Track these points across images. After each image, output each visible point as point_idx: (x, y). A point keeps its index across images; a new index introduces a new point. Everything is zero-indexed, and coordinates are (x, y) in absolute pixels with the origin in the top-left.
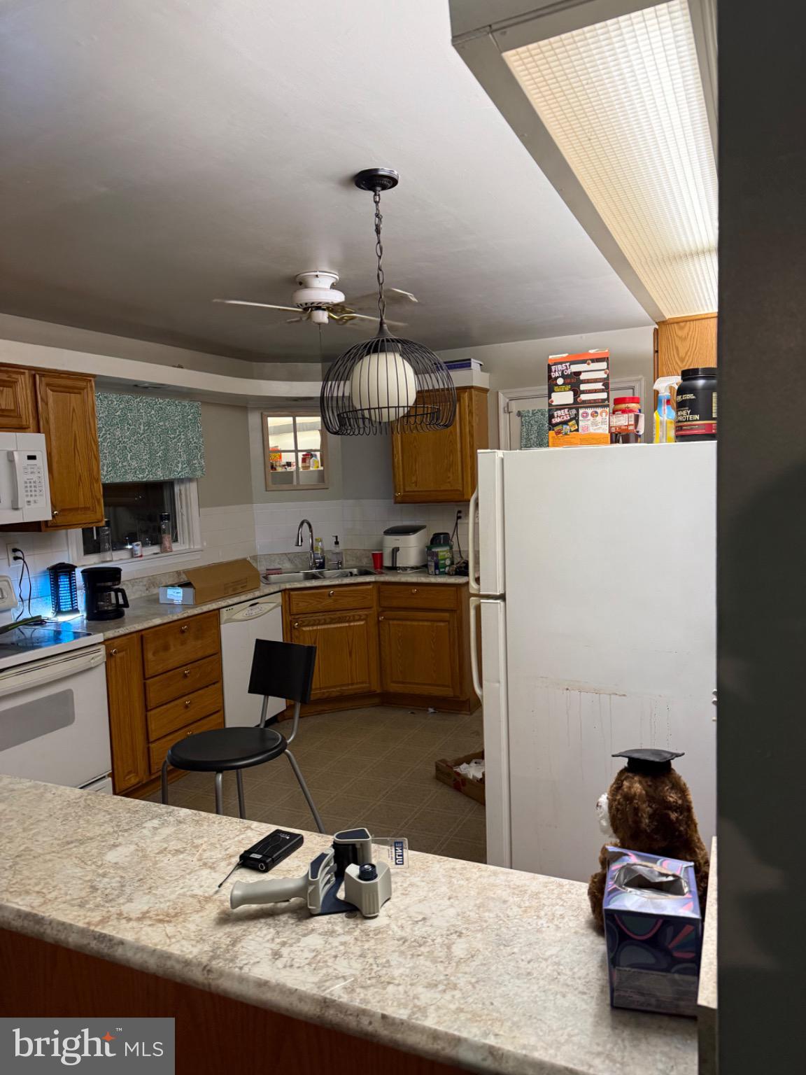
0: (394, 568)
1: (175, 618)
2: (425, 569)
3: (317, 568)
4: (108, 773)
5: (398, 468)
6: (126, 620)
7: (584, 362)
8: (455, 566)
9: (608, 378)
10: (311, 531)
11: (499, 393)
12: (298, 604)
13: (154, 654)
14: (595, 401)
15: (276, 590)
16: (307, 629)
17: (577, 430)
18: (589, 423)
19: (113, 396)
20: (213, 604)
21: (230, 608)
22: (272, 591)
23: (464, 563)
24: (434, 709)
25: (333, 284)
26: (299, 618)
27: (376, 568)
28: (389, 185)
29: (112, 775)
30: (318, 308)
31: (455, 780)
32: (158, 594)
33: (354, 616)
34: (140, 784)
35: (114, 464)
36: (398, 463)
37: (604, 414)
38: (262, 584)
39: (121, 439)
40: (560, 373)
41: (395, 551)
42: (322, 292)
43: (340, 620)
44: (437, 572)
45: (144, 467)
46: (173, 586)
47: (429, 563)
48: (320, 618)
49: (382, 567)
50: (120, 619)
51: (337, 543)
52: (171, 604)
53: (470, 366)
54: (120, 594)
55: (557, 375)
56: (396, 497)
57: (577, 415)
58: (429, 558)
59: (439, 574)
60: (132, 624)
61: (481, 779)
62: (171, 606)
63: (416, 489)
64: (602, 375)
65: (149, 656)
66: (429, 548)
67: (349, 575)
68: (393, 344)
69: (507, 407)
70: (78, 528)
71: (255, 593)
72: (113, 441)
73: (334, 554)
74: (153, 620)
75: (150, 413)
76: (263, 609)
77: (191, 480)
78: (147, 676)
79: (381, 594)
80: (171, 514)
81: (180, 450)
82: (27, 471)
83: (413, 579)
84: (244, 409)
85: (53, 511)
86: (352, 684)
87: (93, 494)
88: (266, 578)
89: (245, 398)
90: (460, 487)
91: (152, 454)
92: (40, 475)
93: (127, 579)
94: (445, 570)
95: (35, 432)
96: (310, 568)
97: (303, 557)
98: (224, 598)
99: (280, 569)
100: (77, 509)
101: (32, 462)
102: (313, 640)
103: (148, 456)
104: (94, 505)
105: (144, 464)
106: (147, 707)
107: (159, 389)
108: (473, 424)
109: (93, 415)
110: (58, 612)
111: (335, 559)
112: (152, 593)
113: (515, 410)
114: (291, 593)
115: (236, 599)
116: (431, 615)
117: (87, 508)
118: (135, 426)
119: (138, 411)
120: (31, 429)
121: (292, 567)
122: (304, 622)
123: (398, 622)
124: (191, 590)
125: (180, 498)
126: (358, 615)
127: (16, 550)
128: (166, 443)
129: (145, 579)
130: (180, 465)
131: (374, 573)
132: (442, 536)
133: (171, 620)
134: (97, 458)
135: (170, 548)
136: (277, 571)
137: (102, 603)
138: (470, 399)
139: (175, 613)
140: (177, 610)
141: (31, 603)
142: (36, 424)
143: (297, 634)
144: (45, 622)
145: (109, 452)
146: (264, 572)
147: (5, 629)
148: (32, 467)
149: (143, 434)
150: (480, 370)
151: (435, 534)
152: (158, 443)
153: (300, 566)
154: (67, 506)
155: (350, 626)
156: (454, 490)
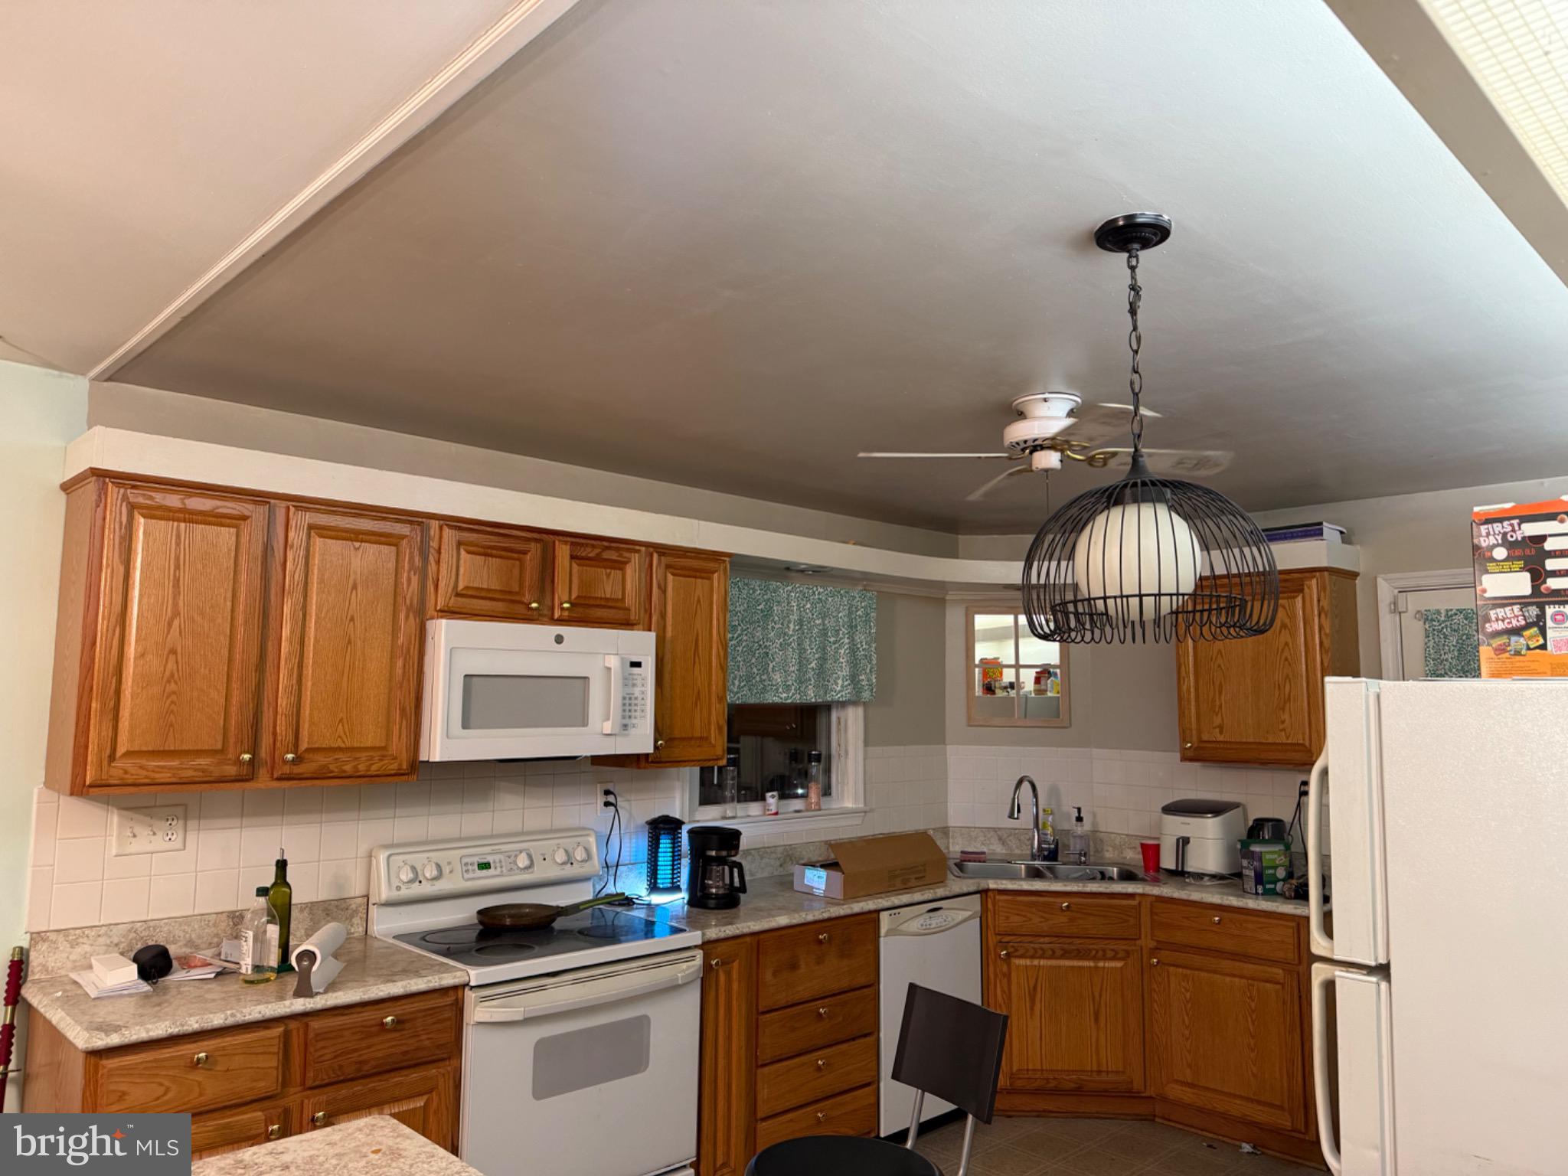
0: (1179, 874)
1: (810, 918)
2: (1237, 881)
3: (1045, 858)
4: (689, 1161)
5: (1189, 701)
7: (1551, 517)
8: (1294, 882)
10: (1036, 796)
11: (1380, 580)
12: (1008, 918)
13: (775, 974)
15: (972, 889)
16: (1022, 962)
17: (1543, 647)
19: (755, 584)
20: (870, 902)
21: (896, 911)
22: (965, 890)
24: (1254, 1148)
25: (1071, 409)
26: (1009, 942)
27: (1147, 868)
29: (696, 1165)
30: (1043, 447)
32: (792, 875)
33: (1104, 950)
35: (749, 678)
38: (951, 877)
39: (761, 643)
41: (1184, 842)
42: (1053, 423)
43: (1080, 955)
44: (1260, 889)
46: (814, 866)
47: (1246, 872)
48: (1044, 946)
49: (1158, 869)
51: (1079, 819)
52: (809, 893)
53: (1321, 534)
55: (1492, 541)
56: (1183, 750)
57: (1541, 617)
58: (1245, 863)
59: (1262, 894)
60: (747, 923)
62: (810, 896)
63: (1221, 738)
65: (768, 976)
66: (1245, 844)
67: (1099, 876)
68: (1152, 488)
69: (1395, 603)
70: (694, 765)
71: (937, 890)
72: (751, 645)
73: (1075, 837)
74: (777, 918)
75: (804, 606)
76: (950, 919)
77: (854, 703)
78: (761, 1009)
79: (1155, 917)
80: (824, 753)
81: (841, 660)
82: (628, 682)
83: (1214, 897)
84: (940, 603)
85: (656, 742)
86: (1099, 1072)
87: (714, 718)
88: (960, 866)
89: (942, 586)
90: (1304, 739)
91: (802, 662)
92: (643, 689)
93: (749, 848)
94: (1275, 889)
95: (644, 630)
96: (1033, 857)
97: (1022, 838)
98: (888, 894)
99: (984, 853)
100: (691, 739)
101: (636, 670)
102: (1032, 986)
103: (796, 667)
104: (713, 735)
105: (789, 678)
106: (756, 1061)
107: (818, 573)
108: (1328, 631)
109: (724, 608)
110: (654, 888)
111: (1076, 846)
112: (786, 873)
113: (1412, 609)
114: (998, 897)
115: (905, 899)
116: (1249, 968)
117: (704, 739)
118: (782, 624)
119: (789, 603)
120: (641, 626)
121: (1004, 851)
122: (1016, 950)
123: (1185, 971)
124: (840, 873)
125: (839, 730)
126: (1112, 950)
127: (607, 793)
128: (823, 649)
129: (780, 849)
130: (840, 682)
131: (1143, 880)
132: (1270, 824)
133: (803, 921)
134: (723, 668)
135: (818, 804)
136: (978, 857)
137: (710, 882)
138: (1322, 588)
139: (811, 909)
140: (816, 904)
141: (618, 872)
142: (647, 619)
143: (1005, 969)
144: (634, 903)
145: (744, 661)
146: (958, 855)
147: (575, 909)
148: (635, 677)
149: (792, 636)
150: (1340, 541)
151: (1256, 820)
152: (812, 649)
153: (1017, 852)
154: (677, 734)
155: (1096, 968)
156: (1291, 744)
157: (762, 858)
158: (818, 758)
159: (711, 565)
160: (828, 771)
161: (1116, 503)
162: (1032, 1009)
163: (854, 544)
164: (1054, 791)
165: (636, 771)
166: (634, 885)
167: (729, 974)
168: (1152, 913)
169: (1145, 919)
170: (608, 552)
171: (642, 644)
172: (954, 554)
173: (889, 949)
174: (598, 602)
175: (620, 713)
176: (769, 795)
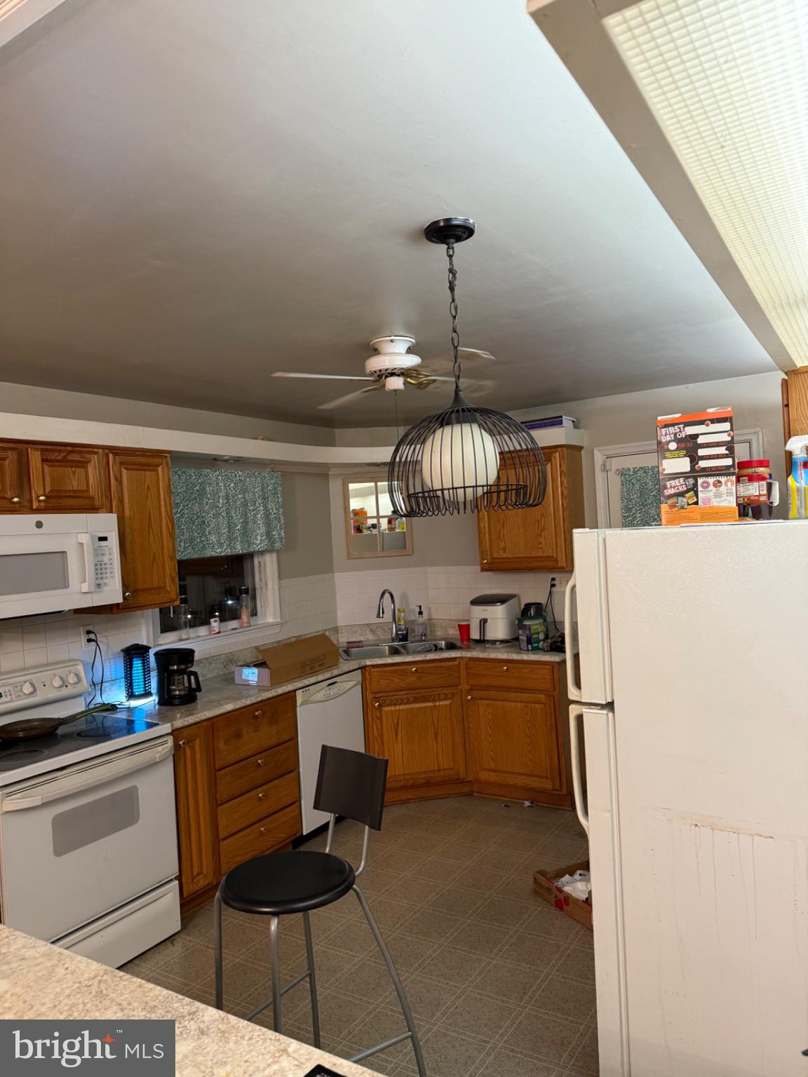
0: (482, 642)
1: (249, 702)
2: (516, 643)
3: (400, 640)
4: (174, 876)
5: (485, 533)
6: (199, 707)
7: (701, 423)
8: (549, 641)
9: (732, 441)
10: (393, 602)
11: (596, 452)
12: (379, 682)
13: (226, 742)
14: (717, 468)
15: (356, 667)
16: (389, 708)
17: (697, 503)
18: (711, 494)
19: (192, 471)
20: (289, 686)
21: (307, 689)
22: (351, 668)
23: (560, 636)
24: (531, 803)
25: (409, 347)
26: (380, 697)
27: (462, 640)
28: (465, 236)
29: (179, 878)
30: (392, 374)
31: (556, 897)
32: (233, 672)
33: (439, 695)
34: (210, 886)
35: (192, 540)
36: (484, 527)
37: (729, 484)
38: (341, 660)
39: (199, 514)
40: (672, 436)
41: (484, 622)
42: (398, 358)
43: (424, 699)
44: (530, 648)
45: (223, 541)
46: (248, 666)
47: (521, 637)
48: (402, 697)
49: (469, 639)
50: (193, 704)
51: (421, 613)
52: (246, 685)
53: (562, 423)
54: (192, 678)
55: (668, 438)
56: (482, 564)
57: (695, 485)
58: (521, 632)
59: (531, 650)
60: (204, 712)
61: (587, 899)
62: (246, 687)
63: (504, 556)
64: (725, 437)
65: (221, 745)
66: (520, 621)
67: (434, 648)
68: (469, 413)
69: (604, 465)
70: (155, 608)
71: (333, 671)
72: (191, 516)
73: (418, 625)
74: (225, 706)
75: (229, 486)
76: (342, 688)
77: (270, 551)
78: (217, 767)
79: (469, 671)
80: (250, 588)
81: (259, 522)
82: (97, 552)
83: (503, 655)
84: (325, 476)
85: (124, 593)
86: (439, 770)
87: (168, 572)
88: (347, 652)
89: (326, 466)
90: (553, 553)
91: (230, 527)
92: (111, 557)
93: (201, 658)
94: (538, 646)
95: (107, 512)
96: (393, 640)
97: (386, 629)
98: (301, 678)
99: (361, 642)
100: (151, 589)
101: (103, 543)
102: (395, 721)
103: (227, 530)
104: (168, 584)
105: (222, 538)
106: (216, 802)
107: (238, 461)
108: (566, 485)
109: (169, 492)
110: (131, 696)
111: (419, 630)
112: (228, 672)
113: (614, 468)
114: (372, 670)
115: (313, 680)
116: (525, 696)
117: (161, 588)
118: (214, 500)
119: (218, 484)
120: (104, 510)
121: (374, 638)
122: (385, 702)
123: (488, 702)
124: (267, 670)
125: (260, 571)
126: (444, 694)
127: (89, 632)
128: (245, 515)
129: (223, 657)
130: (259, 537)
131: (460, 648)
132: (534, 606)
133: (244, 705)
134: (172, 535)
135: (249, 622)
136: (358, 644)
137: (174, 687)
138: (562, 458)
139: (249, 696)
140: (252, 692)
141: (103, 688)
142: (108, 505)
143: (378, 714)
144: (117, 708)
145: (187, 528)
146: (345, 645)
147: (73, 718)
148: (103, 548)
149: (222, 507)
150: (572, 427)
151: (526, 605)
152: (237, 516)
153: (383, 637)
154: (140, 587)
155: (435, 706)
156: (546, 557)
157: (210, 664)
158: (247, 591)
159: (157, 460)
160: (254, 598)
161: (447, 424)
162: (396, 735)
163: (263, 439)
164: (404, 597)
165: (110, 616)
166: (116, 695)
167: (193, 749)
168: (467, 668)
169: (463, 672)
170: (73, 455)
171: (107, 523)
172: (331, 443)
173: (304, 714)
174: (68, 494)
175: (93, 576)
176: (212, 620)
